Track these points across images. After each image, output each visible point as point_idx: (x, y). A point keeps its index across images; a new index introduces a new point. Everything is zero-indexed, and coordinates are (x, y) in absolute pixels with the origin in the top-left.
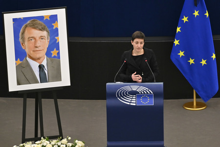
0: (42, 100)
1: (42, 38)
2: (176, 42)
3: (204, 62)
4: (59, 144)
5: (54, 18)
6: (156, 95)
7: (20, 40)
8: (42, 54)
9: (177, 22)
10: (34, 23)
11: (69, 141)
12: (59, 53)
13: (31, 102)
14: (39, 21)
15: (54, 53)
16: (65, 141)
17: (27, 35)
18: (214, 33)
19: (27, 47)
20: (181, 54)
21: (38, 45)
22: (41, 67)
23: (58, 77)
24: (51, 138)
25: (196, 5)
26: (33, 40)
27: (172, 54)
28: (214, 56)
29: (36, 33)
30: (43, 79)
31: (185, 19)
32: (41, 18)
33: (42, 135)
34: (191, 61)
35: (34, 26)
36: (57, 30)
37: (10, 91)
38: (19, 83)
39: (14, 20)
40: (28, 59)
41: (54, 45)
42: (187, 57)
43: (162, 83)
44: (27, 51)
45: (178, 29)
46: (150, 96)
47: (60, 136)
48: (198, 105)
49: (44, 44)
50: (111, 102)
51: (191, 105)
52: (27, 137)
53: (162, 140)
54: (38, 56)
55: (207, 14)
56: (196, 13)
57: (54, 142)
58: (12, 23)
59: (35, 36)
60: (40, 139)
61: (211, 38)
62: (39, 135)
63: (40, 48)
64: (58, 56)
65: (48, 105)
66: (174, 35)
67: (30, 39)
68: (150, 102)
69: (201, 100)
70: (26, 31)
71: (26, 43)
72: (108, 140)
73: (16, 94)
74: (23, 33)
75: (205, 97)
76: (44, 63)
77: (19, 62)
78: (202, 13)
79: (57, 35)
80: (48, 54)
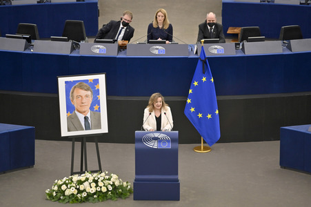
0: (87, 143)
1: (87, 96)
2: (189, 101)
3: (209, 116)
4: (99, 176)
5: (96, 81)
6: (173, 140)
7: (71, 98)
8: (87, 108)
9: (189, 85)
10: (81, 85)
11: (106, 175)
12: (99, 108)
13: (78, 145)
14: (85, 84)
15: (96, 108)
16: (103, 174)
17: (75, 94)
18: (217, 94)
19: (76, 103)
20: (193, 110)
21: (84, 101)
22: (86, 118)
23: (99, 126)
24: (93, 172)
25: (204, 73)
26: (80, 98)
27: (185, 110)
28: (217, 112)
29: (83, 93)
30: (88, 128)
31: (196, 84)
32: (86, 81)
33: (86, 170)
34: (200, 115)
35: (81, 87)
36: (98, 90)
37: (62, 136)
38: (69, 130)
39: (66, 82)
40: (76, 112)
41: (96, 102)
42: (197, 112)
43: (177, 132)
44: (75, 106)
45: (190, 91)
46: (168, 141)
47: (100, 171)
48: (205, 149)
49: (88, 101)
50: (139, 145)
51: (200, 149)
52: (74, 171)
53: (177, 174)
54: (84, 110)
55: (212, 80)
56: (204, 79)
57: (95, 175)
58: (64, 84)
59: (81, 94)
60: (84, 173)
61: (215, 98)
62: (84, 170)
63: (85, 104)
64: (99, 110)
65: (91, 147)
66: (186, 95)
67: (78, 97)
68: (168, 146)
69: (207, 145)
70: (75, 91)
71: (75, 100)
72: (136, 174)
73: (67, 139)
74: (72, 93)
75: (210, 142)
76: (88, 115)
77: (69, 114)
78: (208, 79)
79: (99, 94)
80: (92, 108)
